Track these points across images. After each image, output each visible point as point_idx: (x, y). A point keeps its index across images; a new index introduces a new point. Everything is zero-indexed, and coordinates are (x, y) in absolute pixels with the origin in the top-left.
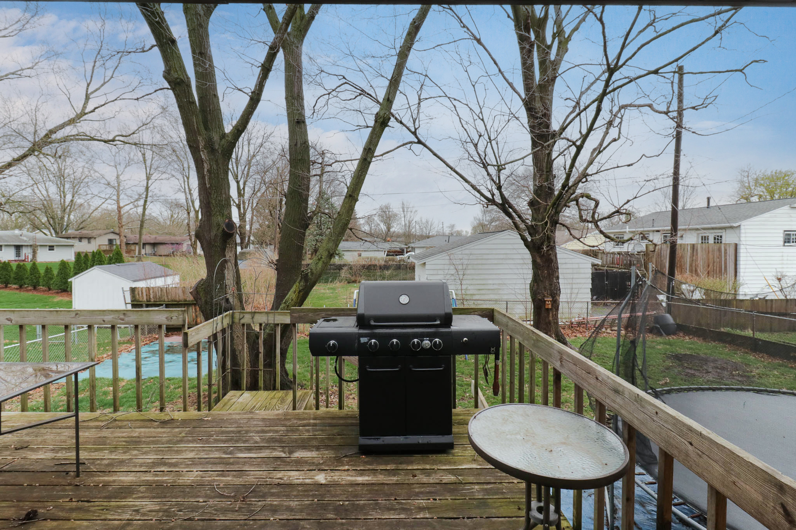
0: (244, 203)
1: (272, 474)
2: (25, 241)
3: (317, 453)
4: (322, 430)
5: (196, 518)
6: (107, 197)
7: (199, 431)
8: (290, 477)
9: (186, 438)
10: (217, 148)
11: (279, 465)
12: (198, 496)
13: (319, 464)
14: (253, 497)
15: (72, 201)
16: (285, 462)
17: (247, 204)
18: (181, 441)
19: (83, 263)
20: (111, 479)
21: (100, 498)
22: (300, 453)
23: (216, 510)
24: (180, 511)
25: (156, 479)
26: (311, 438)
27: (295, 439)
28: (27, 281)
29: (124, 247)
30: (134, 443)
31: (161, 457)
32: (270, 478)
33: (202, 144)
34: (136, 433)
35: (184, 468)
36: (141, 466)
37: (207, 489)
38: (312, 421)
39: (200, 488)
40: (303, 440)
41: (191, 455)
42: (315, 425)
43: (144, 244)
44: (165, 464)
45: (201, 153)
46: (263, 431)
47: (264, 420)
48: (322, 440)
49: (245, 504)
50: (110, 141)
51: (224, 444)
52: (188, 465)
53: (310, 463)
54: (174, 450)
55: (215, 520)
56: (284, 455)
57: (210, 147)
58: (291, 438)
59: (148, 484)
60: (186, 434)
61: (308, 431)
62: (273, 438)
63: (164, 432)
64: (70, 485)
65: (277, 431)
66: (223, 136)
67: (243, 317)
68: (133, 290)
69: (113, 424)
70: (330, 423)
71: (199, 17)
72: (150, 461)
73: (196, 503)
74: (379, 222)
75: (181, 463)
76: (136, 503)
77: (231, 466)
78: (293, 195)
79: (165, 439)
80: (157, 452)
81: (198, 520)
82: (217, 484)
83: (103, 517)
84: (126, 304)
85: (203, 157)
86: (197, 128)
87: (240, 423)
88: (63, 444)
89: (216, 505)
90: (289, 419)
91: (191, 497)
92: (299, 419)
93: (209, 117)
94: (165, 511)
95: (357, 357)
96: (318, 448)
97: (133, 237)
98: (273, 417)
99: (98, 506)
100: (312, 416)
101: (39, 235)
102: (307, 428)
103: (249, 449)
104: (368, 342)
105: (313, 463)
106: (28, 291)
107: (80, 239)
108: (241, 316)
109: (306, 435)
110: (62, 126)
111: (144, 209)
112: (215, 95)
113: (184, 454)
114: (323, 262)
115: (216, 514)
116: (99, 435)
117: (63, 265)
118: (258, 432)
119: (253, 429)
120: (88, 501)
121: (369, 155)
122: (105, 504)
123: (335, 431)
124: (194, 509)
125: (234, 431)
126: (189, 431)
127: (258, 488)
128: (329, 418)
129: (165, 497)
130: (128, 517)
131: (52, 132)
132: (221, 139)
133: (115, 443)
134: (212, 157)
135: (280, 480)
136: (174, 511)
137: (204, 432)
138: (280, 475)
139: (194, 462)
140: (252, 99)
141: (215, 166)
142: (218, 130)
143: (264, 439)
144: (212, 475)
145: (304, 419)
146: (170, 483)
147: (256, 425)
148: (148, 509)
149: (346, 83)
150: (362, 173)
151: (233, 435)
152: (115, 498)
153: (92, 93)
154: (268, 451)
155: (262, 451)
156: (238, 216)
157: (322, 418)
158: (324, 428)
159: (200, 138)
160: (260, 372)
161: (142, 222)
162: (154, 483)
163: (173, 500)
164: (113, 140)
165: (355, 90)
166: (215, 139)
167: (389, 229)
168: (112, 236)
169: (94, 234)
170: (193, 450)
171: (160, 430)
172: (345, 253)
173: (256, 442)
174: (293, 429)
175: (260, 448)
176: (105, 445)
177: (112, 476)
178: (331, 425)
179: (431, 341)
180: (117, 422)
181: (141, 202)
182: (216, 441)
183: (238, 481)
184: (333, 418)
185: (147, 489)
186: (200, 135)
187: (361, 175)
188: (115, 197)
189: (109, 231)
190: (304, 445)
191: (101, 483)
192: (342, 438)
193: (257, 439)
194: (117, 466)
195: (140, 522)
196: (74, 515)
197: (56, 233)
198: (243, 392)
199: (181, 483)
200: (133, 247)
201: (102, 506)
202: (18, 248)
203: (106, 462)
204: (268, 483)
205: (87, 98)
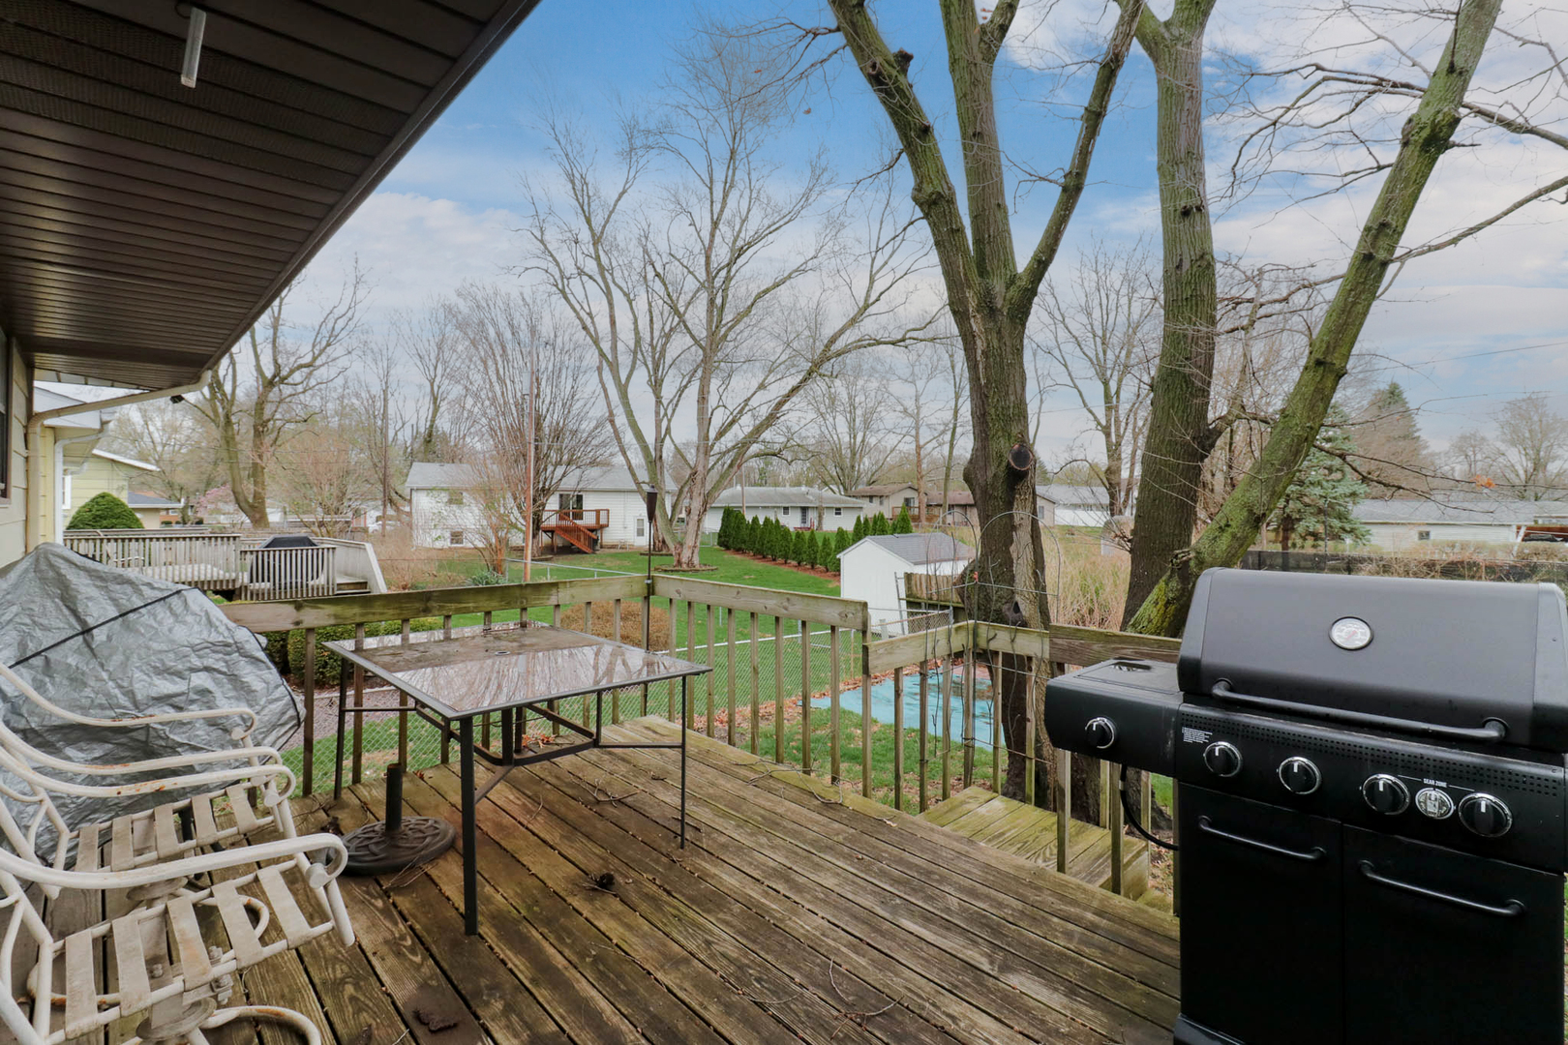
0: (1117, 421)
1: (942, 998)
2: (811, 502)
3: (1065, 1000)
4: (1104, 950)
5: (772, 1010)
6: (904, 432)
7: (866, 843)
8: (974, 1025)
9: (840, 847)
10: (999, 306)
11: (967, 985)
12: (797, 969)
13: (1057, 1031)
14: (881, 1028)
15: (863, 441)
16: (981, 984)
17: (1123, 424)
18: (830, 849)
19: (863, 530)
20: (713, 870)
21: (683, 895)
22: (1022, 979)
23: (807, 1014)
24: (758, 980)
25: (763, 900)
26: (1068, 957)
27: (1031, 941)
28: (805, 556)
29: (924, 511)
30: (771, 823)
31: (789, 865)
32: (934, 1005)
33: (972, 304)
34: (786, 807)
35: (809, 902)
36: (757, 867)
37: (818, 961)
38: (1090, 916)
39: (810, 954)
40: (1046, 952)
41: (830, 882)
42: (1092, 928)
43: (951, 507)
44: (788, 880)
45: (972, 320)
46: (973, 893)
47: (987, 867)
48: (1093, 975)
49: (861, 1035)
50: (900, 341)
51: (891, 885)
52: (817, 898)
53: (1035, 1018)
54: (813, 862)
55: (796, 1034)
56: (986, 967)
57: (989, 309)
58: (1021, 934)
59: (749, 904)
60: (844, 839)
61: (1069, 935)
62: (985, 916)
63: (817, 822)
64: (667, 856)
65: (1000, 905)
66: (1013, 280)
67: (994, 637)
68: (909, 577)
69: (764, 782)
70: (1132, 941)
71: (973, 69)
72: (772, 864)
73: (787, 979)
74: (1503, 447)
75: (809, 890)
76: (716, 930)
77: (879, 938)
78: (1170, 381)
79: (811, 835)
80: (791, 853)
81: (773, 1016)
82: (838, 961)
83: (667, 930)
84: (900, 599)
85: (975, 328)
86: (965, 274)
87: (940, 856)
88: (697, 790)
89: (813, 1004)
90: (1039, 889)
91: (788, 963)
92: (1062, 898)
93: (987, 251)
94: (741, 968)
95: (1170, 781)
96: (1072, 991)
97: (936, 495)
98: (1007, 870)
99: (674, 907)
100: (1095, 904)
101: (826, 493)
102: (1071, 926)
103: (927, 918)
104: (1205, 745)
105: (1043, 1022)
106: (806, 570)
107: (871, 498)
108: (991, 635)
109: (1059, 944)
110: (842, 331)
111: (952, 446)
112: (999, 205)
113: (822, 874)
114: (1234, 536)
115: (803, 1023)
116: (741, 793)
117: (841, 533)
118: (961, 889)
119: (956, 878)
120: (669, 893)
121: (1383, 242)
122: (683, 908)
123: (1137, 968)
124: (779, 990)
125: (921, 868)
126: (852, 835)
127: (901, 1013)
128: (1137, 925)
129: (754, 941)
130: (692, 946)
131: (833, 340)
132: (1007, 288)
133: (749, 813)
134: (992, 324)
135: (950, 1022)
136: (751, 975)
137: (874, 847)
138: (956, 1008)
139: (829, 898)
140: (1065, 189)
141: (995, 343)
142: (1003, 270)
143: (966, 910)
144: (841, 937)
145: (1074, 903)
146: (775, 918)
147: (967, 872)
148: (722, 949)
149: (1325, 79)
150: (1357, 296)
151: (915, 875)
152: (698, 906)
153: (878, 271)
154: (961, 941)
155: (949, 934)
156: (1105, 451)
157: (1121, 920)
158: (1112, 946)
159: (969, 294)
160: (1027, 762)
161: (948, 469)
162: (756, 906)
163: (762, 954)
164: (903, 340)
165: (1357, 87)
166: (997, 289)
167: (1539, 465)
168: (909, 494)
169: (886, 492)
170: (838, 874)
171: (815, 816)
172: (1374, 530)
173: (948, 910)
174: (1036, 915)
175: (948, 926)
176: (738, 811)
177: (716, 866)
178: (1132, 946)
179: (1456, 796)
180: (771, 781)
181: (947, 437)
182: (883, 874)
183: (874, 976)
184: (1147, 931)
185: (742, 911)
186: (969, 287)
187: (1354, 303)
188: (913, 432)
189: (905, 485)
190: (1043, 966)
191: (698, 870)
192: (1147, 995)
193: (953, 903)
194: (731, 852)
195: (701, 965)
196: (644, 907)
197: (845, 489)
198: (995, 794)
199: (790, 928)
200: (936, 511)
201: (679, 910)
202: (804, 510)
203: (723, 839)
204: (924, 1015)
205: (872, 281)
